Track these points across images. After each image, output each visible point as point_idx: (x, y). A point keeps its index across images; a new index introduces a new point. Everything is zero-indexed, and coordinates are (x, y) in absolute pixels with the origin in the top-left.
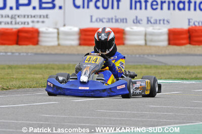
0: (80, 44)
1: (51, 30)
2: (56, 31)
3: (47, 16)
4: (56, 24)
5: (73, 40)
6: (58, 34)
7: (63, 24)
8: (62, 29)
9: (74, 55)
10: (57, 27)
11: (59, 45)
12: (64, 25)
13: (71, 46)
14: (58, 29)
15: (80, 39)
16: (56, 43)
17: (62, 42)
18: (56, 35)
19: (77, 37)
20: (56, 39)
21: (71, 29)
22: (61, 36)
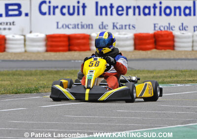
0: (47, 51)
1: (17, 37)
2: (23, 37)
3: (13, 23)
4: (23, 30)
5: (39, 46)
6: (25, 40)
7: (29, 31)
8: (29, 36)
9: (41, 61)
10: (24, 34)
11: (26, 51)
12: (31, 32)
13: (38, 52)
14: (24, 36)
15: (47, 45)
16: (23, 50)
17: (29, 49)
18: (23, 42)
19: (43, 43)
20: (23, 46)
21: (37, 36)
22: (27, 43)
